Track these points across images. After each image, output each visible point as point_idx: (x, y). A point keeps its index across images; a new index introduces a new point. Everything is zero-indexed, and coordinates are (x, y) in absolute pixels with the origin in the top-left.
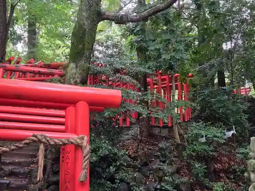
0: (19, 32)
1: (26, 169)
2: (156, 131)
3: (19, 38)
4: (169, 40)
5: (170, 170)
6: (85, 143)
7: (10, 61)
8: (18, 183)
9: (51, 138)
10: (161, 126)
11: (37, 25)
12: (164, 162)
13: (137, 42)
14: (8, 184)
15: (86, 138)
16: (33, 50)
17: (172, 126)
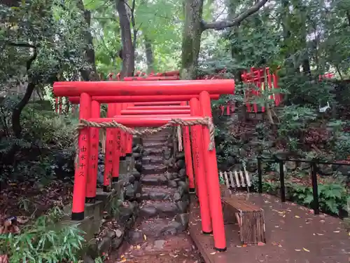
0: (140, 53)
1: (160, 150)
2: (252, 116)
3: (141, 58)
4: (260, 38)
5: (267, 145)
6: (210, 122)
7: (137, 76)
8: (157, 159)
9: (185, 121)
10: (256, 112)
11: (152, 45)
12: (262, 139)
13: (233, 45)
14: (150, 161)
15: (210, 119)
16: (151, 65)
17: (266, 111)
